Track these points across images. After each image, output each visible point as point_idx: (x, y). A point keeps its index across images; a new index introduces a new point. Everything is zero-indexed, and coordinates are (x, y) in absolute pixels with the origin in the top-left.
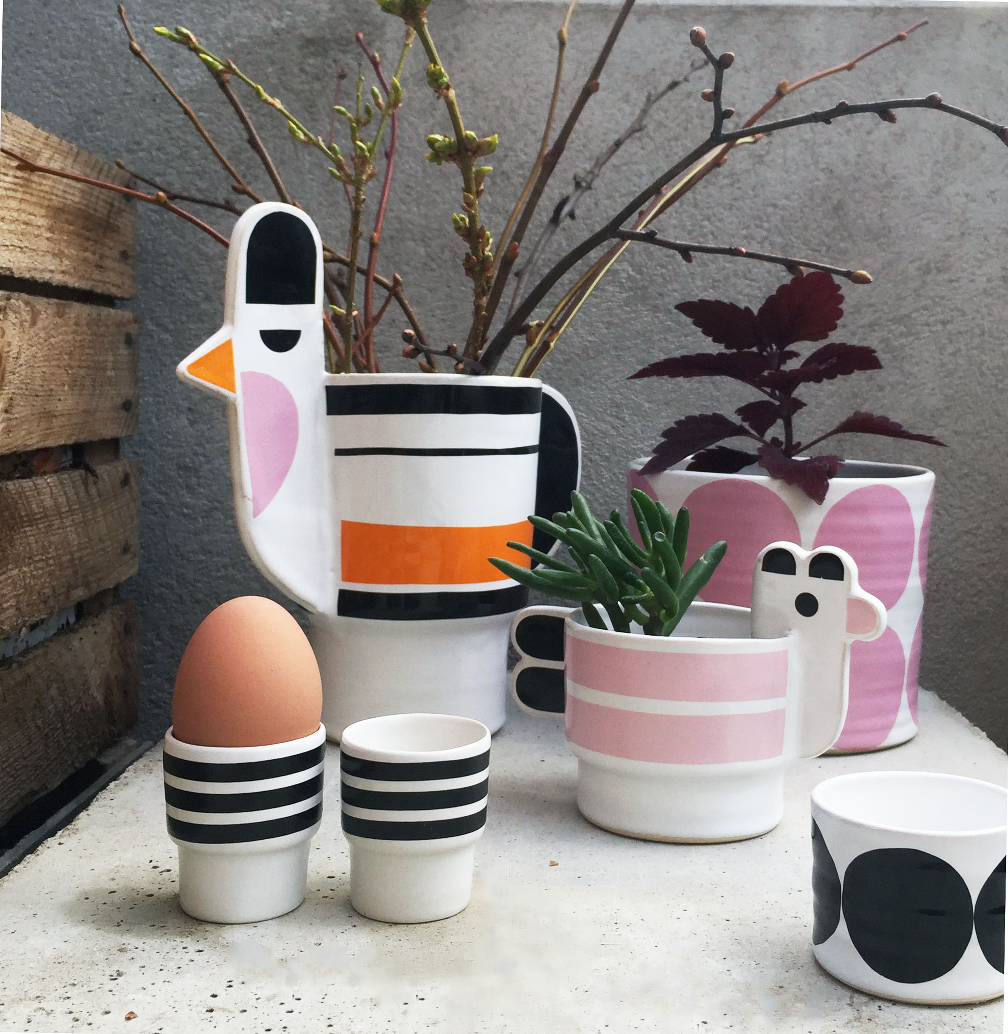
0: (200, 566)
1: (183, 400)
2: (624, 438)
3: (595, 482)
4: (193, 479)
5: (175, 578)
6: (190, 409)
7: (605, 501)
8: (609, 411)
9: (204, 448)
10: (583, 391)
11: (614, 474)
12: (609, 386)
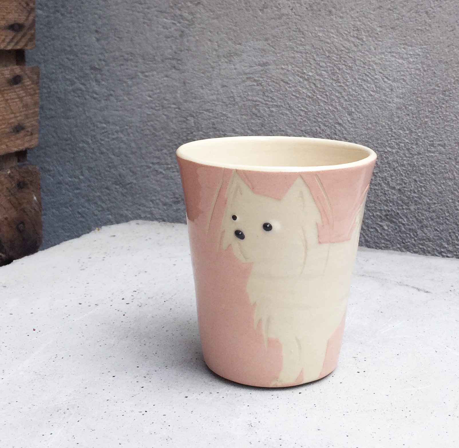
0: (103, 131)
1: (93, 25)
2: (362, 53)
3: (342, 84)
4: (99, 76)
5: (90, 137)
6: (97, 31)
7: (349, 98)
8: (352, 34)
9: (105, 56)
10: (334, 19)
11: (355, 79)
12: (353, 15)
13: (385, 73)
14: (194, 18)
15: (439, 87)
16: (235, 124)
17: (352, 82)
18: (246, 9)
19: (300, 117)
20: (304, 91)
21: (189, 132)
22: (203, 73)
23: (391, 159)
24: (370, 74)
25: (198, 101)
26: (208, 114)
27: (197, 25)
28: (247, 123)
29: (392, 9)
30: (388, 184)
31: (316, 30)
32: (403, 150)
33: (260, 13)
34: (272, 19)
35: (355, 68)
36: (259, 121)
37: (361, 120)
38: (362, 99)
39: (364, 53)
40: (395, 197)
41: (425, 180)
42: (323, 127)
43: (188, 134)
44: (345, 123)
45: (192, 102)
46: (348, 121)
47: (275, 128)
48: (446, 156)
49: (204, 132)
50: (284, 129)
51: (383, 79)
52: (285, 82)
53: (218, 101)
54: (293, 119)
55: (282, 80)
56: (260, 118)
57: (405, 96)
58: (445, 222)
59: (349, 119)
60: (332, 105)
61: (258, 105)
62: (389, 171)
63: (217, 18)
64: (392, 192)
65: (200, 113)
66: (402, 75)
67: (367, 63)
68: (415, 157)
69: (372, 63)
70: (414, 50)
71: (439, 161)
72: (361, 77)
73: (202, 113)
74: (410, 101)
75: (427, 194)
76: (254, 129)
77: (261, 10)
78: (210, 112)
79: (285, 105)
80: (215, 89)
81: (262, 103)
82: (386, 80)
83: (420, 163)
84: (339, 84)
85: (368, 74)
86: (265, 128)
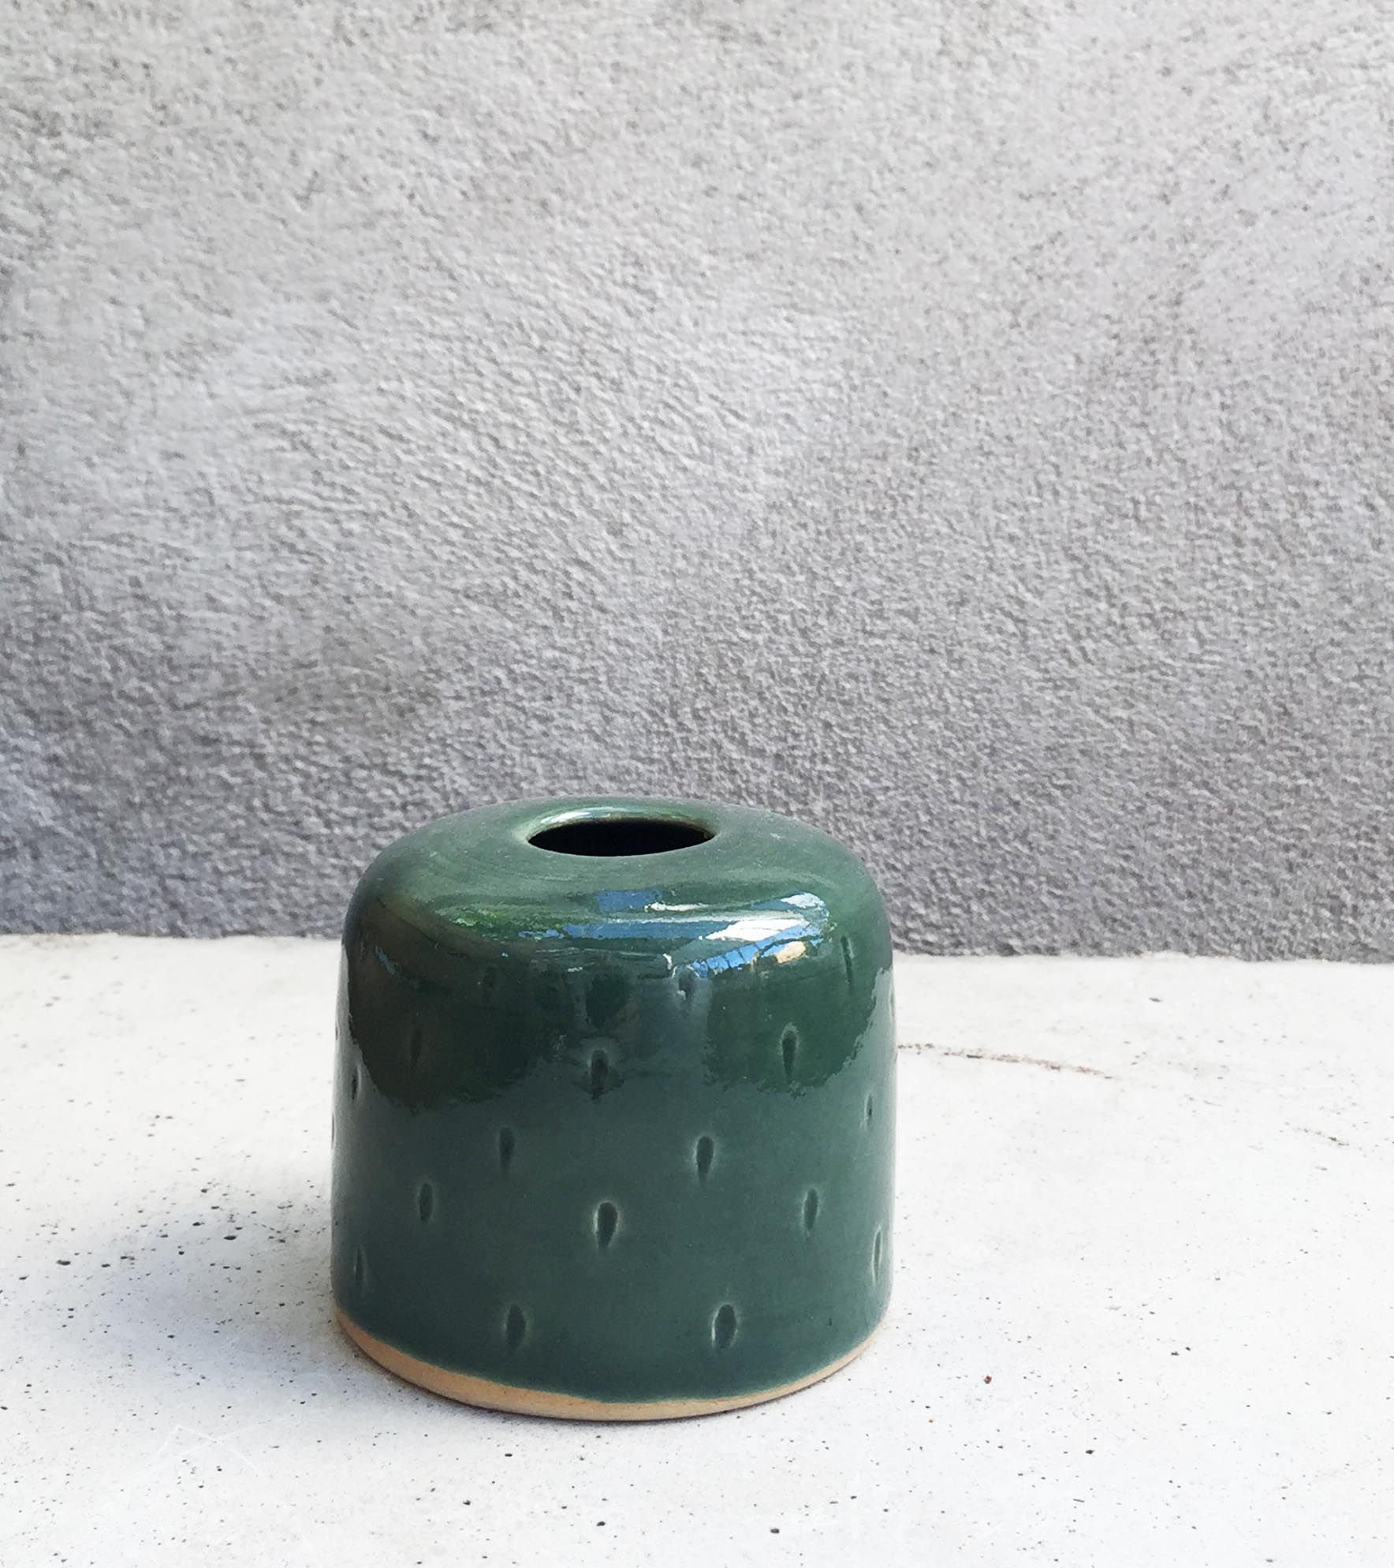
13: (730, 399)
14: (50, 223)
15: (899, 436)
16: (216, 581)
17: (620, 430)
18: (245, 195)
19: (448, 548)
20: (460, 463)
21: (44, 615)
22: (90, 413)
23: (753, 662)
24: (682, 404)
25: (74, 508)
26: (114, 549)
27: (64, 249)
28: (260, 578)
29: (748, 195)
30: (743, 742)
31: (495, 264)
32: (790, 634)
33: (298, 210)
34: (341, 227)
35: (630, 384)
36: (303, 567)
37: (652, 548)
38: (656, 482)
39: (659, 337)
40: (764, 779)
41: (857, 722)
42: (524, 574)
43: (41, 621)
44: (601, 561)
45: (53, 514)
46: (611, 553)
47: (359, 587)
48: (922, 646)
49: (102, 613)
50: (393, 589)
51: (722, 418)
52: (390, 436)
53: (150, 507)
54: (423, 554)
55: (384, 431)
56: (306, 558)
57: (793, 467)
58: (919, 843)
59: (614, 547)
60: (555, 505)
61: (298, 514)
62: (745, 702)
63: (139, 226)
64: (753, 765)
65: (84, 549)
66: (782, 404)
67: (672, 369)
68: (827, 653)
69: (685, 369)
70: (820, 326)
71: (898, 660)
72: (651, 413)
73: (93, 548)
74: (809, 482)
75: (865, 764)
76: (285, 593)
77: (298, 198)
78: (119, 544)
79: (393, 509)
80: (139, 465)
81: (313, 507)
82: (732, 419)
83: (844, 670)
84: (578, 438)
85: (672, 402)
86: (325, 589)
